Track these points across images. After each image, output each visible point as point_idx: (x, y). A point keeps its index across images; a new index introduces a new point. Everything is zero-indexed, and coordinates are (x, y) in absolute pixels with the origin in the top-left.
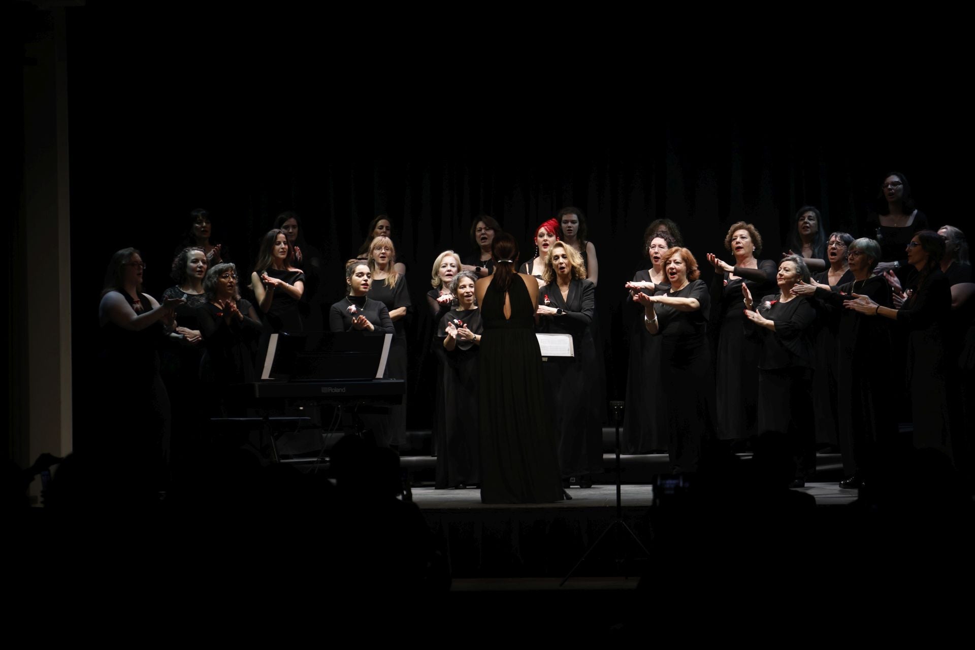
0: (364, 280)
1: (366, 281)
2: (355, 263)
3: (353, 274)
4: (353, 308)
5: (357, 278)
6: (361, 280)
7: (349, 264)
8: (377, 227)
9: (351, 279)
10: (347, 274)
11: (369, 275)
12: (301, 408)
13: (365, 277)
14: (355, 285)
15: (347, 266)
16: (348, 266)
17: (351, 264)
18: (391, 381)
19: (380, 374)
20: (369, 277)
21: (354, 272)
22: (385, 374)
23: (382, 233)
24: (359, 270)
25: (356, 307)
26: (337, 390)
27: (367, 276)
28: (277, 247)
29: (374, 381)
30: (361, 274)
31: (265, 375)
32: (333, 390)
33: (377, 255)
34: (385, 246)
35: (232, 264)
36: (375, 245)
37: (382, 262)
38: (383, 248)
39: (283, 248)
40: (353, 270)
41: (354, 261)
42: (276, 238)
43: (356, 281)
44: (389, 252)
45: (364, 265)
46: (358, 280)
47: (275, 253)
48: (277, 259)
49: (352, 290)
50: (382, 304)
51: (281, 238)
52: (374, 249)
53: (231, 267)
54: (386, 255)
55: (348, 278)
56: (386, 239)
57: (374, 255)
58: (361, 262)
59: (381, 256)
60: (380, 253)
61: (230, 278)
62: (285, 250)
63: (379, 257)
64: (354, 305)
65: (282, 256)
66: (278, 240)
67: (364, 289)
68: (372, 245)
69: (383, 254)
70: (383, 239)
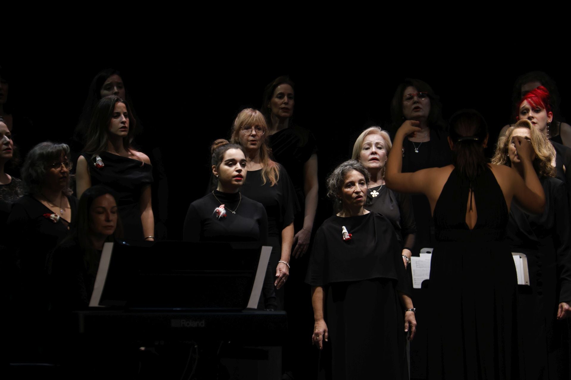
0: (237, 171)
1: (239, 171)
2: (224, 145)
3: (222, 162)
4: (221, 210)
5: (226, 167)
6: (232, 170)
7: (215, 146)
8: (275, 95)
9: (218, 169)
10: (212, 161)
11: (243, 163)
12: (143, 348)
13: (238, 166)
14: (223, 176)
15: (212, 149)
16: (214, 149)
17: (218, 147)
18: (268, 312)
19: (254, 302)
20: (243, 165)
21: (222, 159)
22: (260, 303)
23: (282, 103)
24: (230, 155)
25: (225, 208)
26: (193, 324)
27: (240, 164)
28: (116, 121)
29: (245, 312)
30: (232, 162)
31: (95, 302)
32: (188, 324)
33: (245, 138)
34: (257, 124)
35: (65, 146)
36: (242, 123)
37: (252, 147)
38: (253, 128)
39: (123, 123)
40: (220, 156)
41: (222, 142)
42: (114, 107)
43: (225, 171)
44: (260, 133)
45: (237, 148)
46: (228, 170)
47: (113, 130)
48: (114, 137)
49: (219, 184)
50: (260, 205)
51: (120, 107)
52: (240, 128)
53: (64, 149)
54: (257, 138)
55: (214, 167)
56: (257, 115)
57: (240, 136)
58: (232, 145)
59: (251, 138)
60: (250, 135)
61: (62, 167)
62: (127, 125)
63: (248, 141)
64: (223, 206)
65: (123, 133)
66: (117, 110)
67: (236, 183)
68: (237, 122)
69: (253, 136)
70: (253, 114)
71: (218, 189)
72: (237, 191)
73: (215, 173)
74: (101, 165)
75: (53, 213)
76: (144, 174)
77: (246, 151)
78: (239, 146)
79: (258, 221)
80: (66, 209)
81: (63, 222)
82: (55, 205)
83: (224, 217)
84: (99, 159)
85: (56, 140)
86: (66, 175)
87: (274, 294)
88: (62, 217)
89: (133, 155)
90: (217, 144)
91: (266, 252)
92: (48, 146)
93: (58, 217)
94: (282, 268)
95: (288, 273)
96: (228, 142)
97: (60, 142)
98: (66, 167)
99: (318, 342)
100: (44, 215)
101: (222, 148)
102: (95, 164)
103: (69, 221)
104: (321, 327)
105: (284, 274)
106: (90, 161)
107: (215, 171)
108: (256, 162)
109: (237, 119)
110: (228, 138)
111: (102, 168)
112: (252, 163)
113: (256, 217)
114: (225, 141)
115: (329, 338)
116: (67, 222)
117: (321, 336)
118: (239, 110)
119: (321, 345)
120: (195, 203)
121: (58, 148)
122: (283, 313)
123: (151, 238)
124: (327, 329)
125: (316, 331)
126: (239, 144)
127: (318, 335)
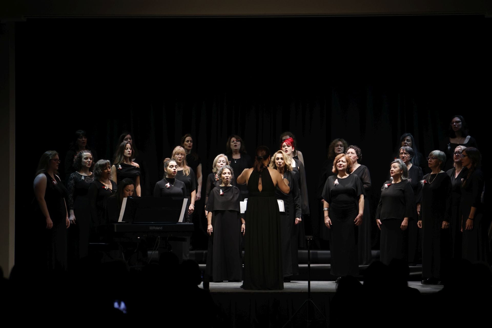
1: (175, 170)
2: (169, 160)
4: (168, 185)
6: (172, 170)
8: (185, 141)
9: (166, 169)
13: (174, 168)
14: (169, 172)
15: (164, 162)
18: (186, 223)
19: (181, 220)
21: (168, 165)
22: (183, 220)
23: (188, 144)
24: (171, 164)
26: (158, 228)
27: (175, 167)
28: (126, 151)
29: (177, 224)
30: (172, 166)
31: (120, 220)
32: (156, 228)
33: (177, 158)
34: (181, 153)
35: (108, 161)
36: (176, 152)
37: (179, 162)
38: (180, 154)
39: (129, 152)
40: (167, 164)
41: (168, 159)
42: (126, 146)
43: (169, 170)
44: (183, 156)
45: (174, 161)
46: (170, 169)
47: (125, 154)
48: (126, 158)
49: (167, 175)
50: (183, 183)
51: (128, 146)
52: (175, 154)
53: (108, 162)
54: (181, 158)
55: (165, 169)
56: (182, 149)
57: (175, 157)
58: (172, 160)
59: (179, 158)
60: (179, 157)
61: (108, 169)
62: (130, 153)
63: (178, 159)
64: (169, 183)
65: (129, 156)
66: (127, 147)
67: (173, 174)
68: (174, 152)
69: (180, 158)
70: (180, 149)
71: (166, 177)
72: (174, 178)
73: (165, 171)
74: (120, 168)
75: (105, 186)
76: (137, 172)
77: (177, 163)
78: (174, 160)
79: (182, 189)
80: (110, 185)
81: (109, 190)
82: (106, 183)
83: (169, 188)
84: (120, 166)
85: (105, 159)
86: (109, 172)
87: (189, 216)
88: (109, 188)
89: (133, 164)
90: (166, 160)
91: (186, 201)
92: (102, 161)
93: (108, 188)
94: (192, 207)
95: (193, 209)
96: (170, 159)
97: (106, 159)
98: (109, 169)
99: (209, 233)
100: (102, 187)
101: (168, 161)
102: (118, 168)
103: (112, 189)
104: (210, 227)
105: (192, 210)
106: (117, 167)
107: (165, 170)
108: (181, 167)
109: (174, 150)
110: (170, 157)
111: (121, 170)
112: (180, 168)
113: (182, 187)
114: (169, 159)
115: (213, 231)
116: (111, 189)
117: (210, 231)
118: (175, 147)
119: (211, 234)
120: (158, 183)
121: (106, 162)
122: (192, 224)
123: (140, 195)
124: (212, 228)
125: (208, 229)
126: (174, 159)
127: (209, 230)
